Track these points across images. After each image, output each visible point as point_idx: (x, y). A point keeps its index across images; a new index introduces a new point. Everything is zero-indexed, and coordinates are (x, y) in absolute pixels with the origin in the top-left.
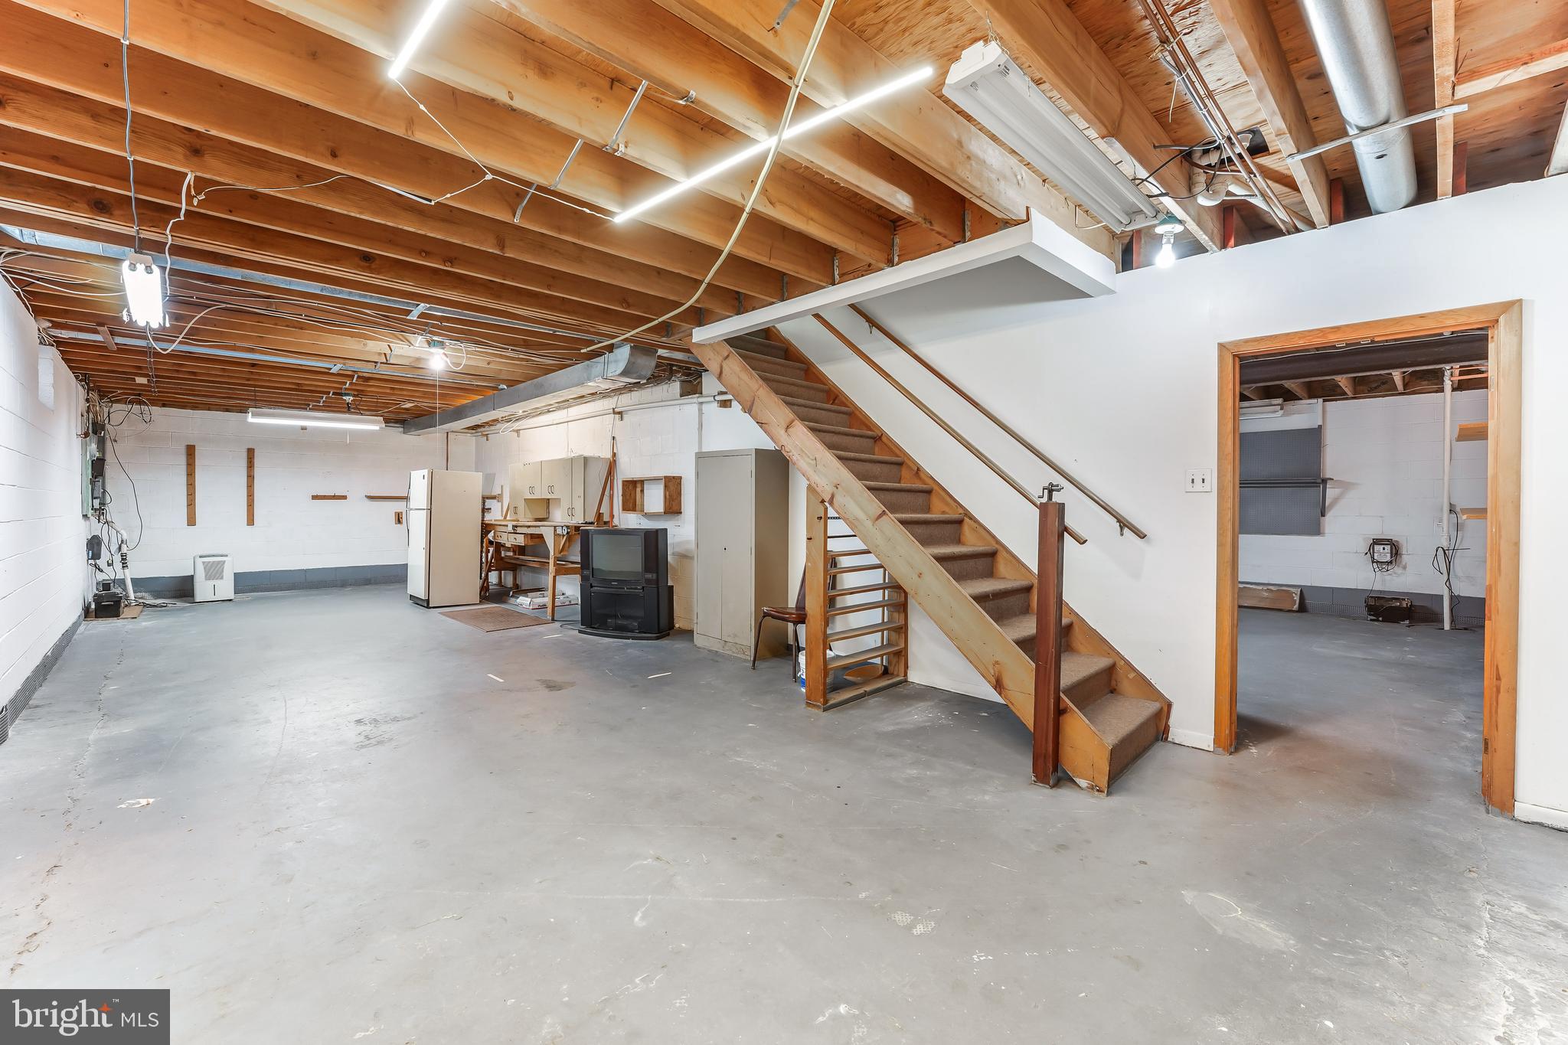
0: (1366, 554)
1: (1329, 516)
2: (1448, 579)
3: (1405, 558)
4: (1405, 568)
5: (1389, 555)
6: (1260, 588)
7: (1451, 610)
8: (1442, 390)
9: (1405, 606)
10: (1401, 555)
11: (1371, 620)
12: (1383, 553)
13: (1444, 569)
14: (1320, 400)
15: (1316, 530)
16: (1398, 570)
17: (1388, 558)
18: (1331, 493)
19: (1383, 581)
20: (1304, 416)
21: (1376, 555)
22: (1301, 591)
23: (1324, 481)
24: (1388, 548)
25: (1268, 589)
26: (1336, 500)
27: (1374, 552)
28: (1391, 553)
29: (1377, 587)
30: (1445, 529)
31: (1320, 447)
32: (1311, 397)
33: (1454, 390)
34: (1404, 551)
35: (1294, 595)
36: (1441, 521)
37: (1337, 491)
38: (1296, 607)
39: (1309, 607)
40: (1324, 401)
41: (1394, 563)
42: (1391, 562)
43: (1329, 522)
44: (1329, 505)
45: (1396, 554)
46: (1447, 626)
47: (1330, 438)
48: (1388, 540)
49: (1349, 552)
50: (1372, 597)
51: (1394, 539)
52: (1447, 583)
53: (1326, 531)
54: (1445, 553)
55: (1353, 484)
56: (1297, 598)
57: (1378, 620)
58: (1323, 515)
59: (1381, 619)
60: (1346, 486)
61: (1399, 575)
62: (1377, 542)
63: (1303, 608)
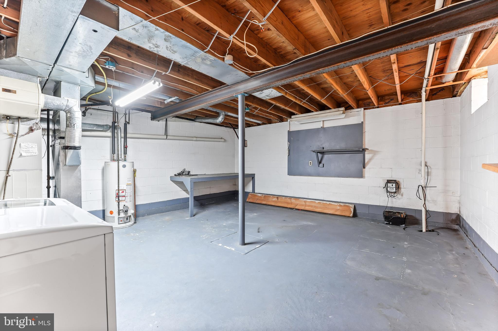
0: (384, 188)
1: (367, 167)
2: (425, 203)
3: (403, 190)
4: (402, 195)
5: (395, 189)
6: (336, 204)
7: (426, 220)
8: (420, 101)
9: (403, 217)
10: (400, 188)
11: (386, 224)
12: (392, 187)
13: (422, 197)
14: (362, 109)
15: (361, 175)
16: (399, 196)
17: (394, 190)
18: (368, 156)
19: (392, 202)
20: (356, 118)
21: (388, 188)
22: (355, 206)
23: (364, 150)
24: (394, 185)
25: (340, 205)
26: (370, 160)
27: (387, 187)
28: (396, 188)
29: (390, 205)
30: (423, 175)
31: (362, 133)
32: (358, 107)
33: (426, 100)
34: (402, 186)
35: (351, 208)
36: (420, 170)
37: (371, 155)
38: (351, 215)
39: (358, 214)
40: (365, 109)
41: (397, 193)
42: (396, 192)
43: (367, 171)
44: (367, 163)
45: (398, 188)
46: (424, 230)
47: (367, 128)
48: (395, 181)
49: (376, 187)
50: (386, 211)
51: (397, 180)
52: (424, 206)
53: (365, 176)
54: (423, 188)
55: (378, 152)
56: (352, 210)
57: (389, 224)
58: (364, 168)
59: (391, 223)
60: (375, 153)
61: (399, 199)
62: (389, 181)
63: (355, 215)
